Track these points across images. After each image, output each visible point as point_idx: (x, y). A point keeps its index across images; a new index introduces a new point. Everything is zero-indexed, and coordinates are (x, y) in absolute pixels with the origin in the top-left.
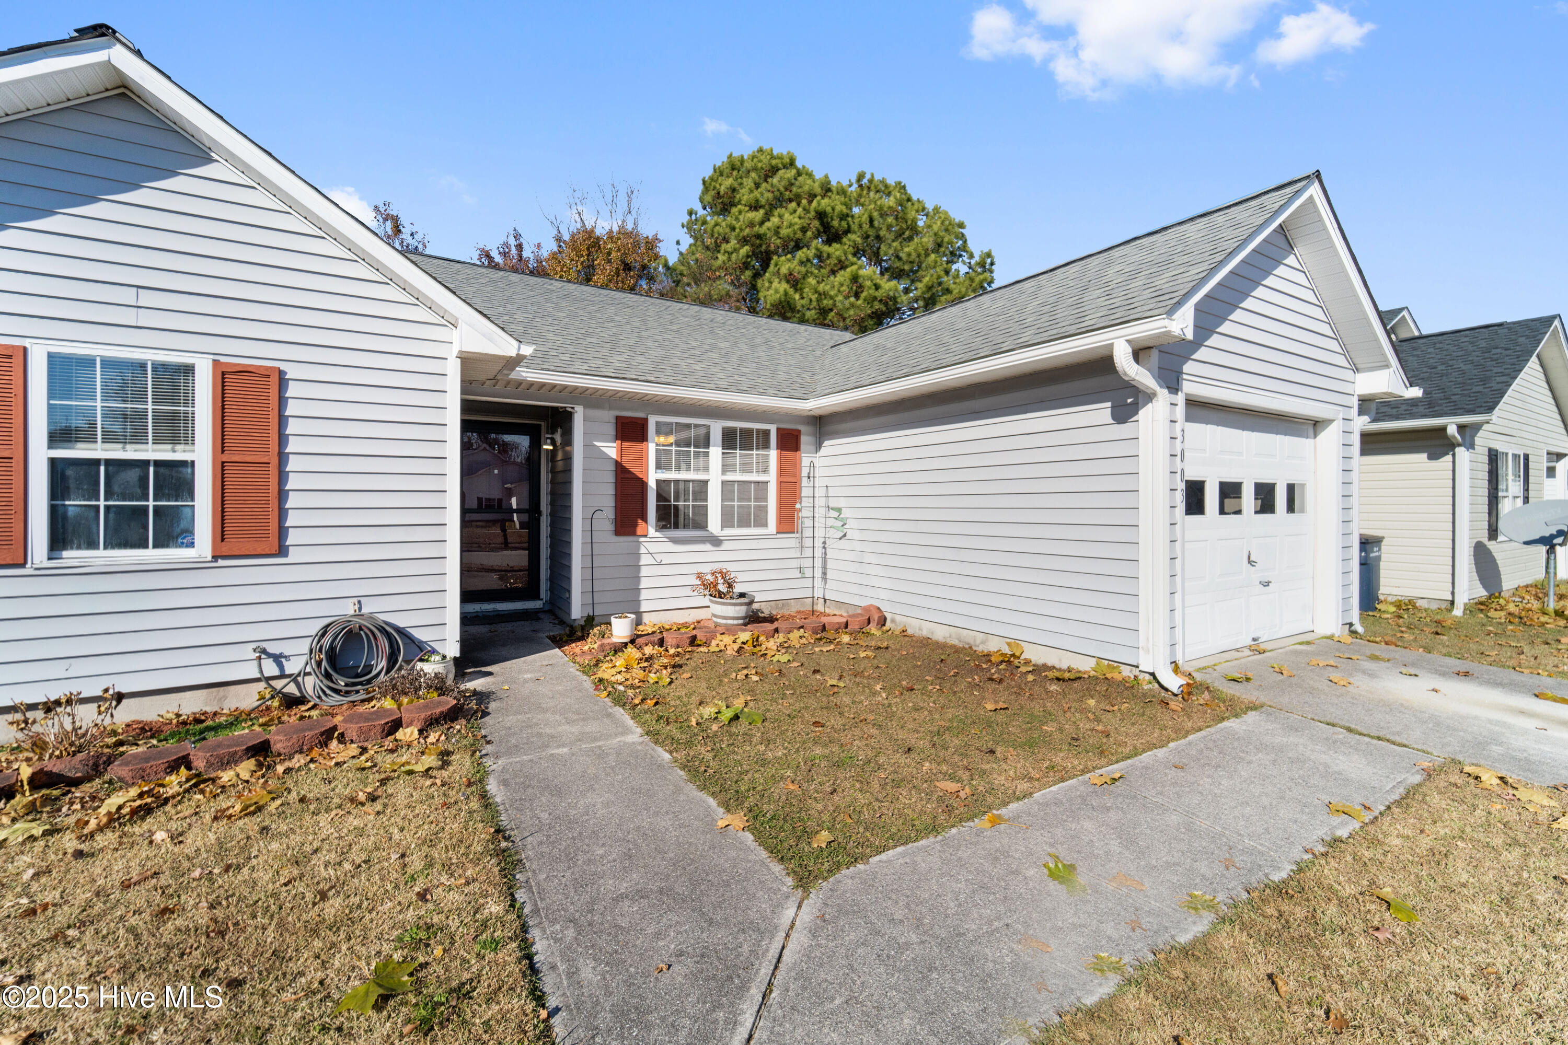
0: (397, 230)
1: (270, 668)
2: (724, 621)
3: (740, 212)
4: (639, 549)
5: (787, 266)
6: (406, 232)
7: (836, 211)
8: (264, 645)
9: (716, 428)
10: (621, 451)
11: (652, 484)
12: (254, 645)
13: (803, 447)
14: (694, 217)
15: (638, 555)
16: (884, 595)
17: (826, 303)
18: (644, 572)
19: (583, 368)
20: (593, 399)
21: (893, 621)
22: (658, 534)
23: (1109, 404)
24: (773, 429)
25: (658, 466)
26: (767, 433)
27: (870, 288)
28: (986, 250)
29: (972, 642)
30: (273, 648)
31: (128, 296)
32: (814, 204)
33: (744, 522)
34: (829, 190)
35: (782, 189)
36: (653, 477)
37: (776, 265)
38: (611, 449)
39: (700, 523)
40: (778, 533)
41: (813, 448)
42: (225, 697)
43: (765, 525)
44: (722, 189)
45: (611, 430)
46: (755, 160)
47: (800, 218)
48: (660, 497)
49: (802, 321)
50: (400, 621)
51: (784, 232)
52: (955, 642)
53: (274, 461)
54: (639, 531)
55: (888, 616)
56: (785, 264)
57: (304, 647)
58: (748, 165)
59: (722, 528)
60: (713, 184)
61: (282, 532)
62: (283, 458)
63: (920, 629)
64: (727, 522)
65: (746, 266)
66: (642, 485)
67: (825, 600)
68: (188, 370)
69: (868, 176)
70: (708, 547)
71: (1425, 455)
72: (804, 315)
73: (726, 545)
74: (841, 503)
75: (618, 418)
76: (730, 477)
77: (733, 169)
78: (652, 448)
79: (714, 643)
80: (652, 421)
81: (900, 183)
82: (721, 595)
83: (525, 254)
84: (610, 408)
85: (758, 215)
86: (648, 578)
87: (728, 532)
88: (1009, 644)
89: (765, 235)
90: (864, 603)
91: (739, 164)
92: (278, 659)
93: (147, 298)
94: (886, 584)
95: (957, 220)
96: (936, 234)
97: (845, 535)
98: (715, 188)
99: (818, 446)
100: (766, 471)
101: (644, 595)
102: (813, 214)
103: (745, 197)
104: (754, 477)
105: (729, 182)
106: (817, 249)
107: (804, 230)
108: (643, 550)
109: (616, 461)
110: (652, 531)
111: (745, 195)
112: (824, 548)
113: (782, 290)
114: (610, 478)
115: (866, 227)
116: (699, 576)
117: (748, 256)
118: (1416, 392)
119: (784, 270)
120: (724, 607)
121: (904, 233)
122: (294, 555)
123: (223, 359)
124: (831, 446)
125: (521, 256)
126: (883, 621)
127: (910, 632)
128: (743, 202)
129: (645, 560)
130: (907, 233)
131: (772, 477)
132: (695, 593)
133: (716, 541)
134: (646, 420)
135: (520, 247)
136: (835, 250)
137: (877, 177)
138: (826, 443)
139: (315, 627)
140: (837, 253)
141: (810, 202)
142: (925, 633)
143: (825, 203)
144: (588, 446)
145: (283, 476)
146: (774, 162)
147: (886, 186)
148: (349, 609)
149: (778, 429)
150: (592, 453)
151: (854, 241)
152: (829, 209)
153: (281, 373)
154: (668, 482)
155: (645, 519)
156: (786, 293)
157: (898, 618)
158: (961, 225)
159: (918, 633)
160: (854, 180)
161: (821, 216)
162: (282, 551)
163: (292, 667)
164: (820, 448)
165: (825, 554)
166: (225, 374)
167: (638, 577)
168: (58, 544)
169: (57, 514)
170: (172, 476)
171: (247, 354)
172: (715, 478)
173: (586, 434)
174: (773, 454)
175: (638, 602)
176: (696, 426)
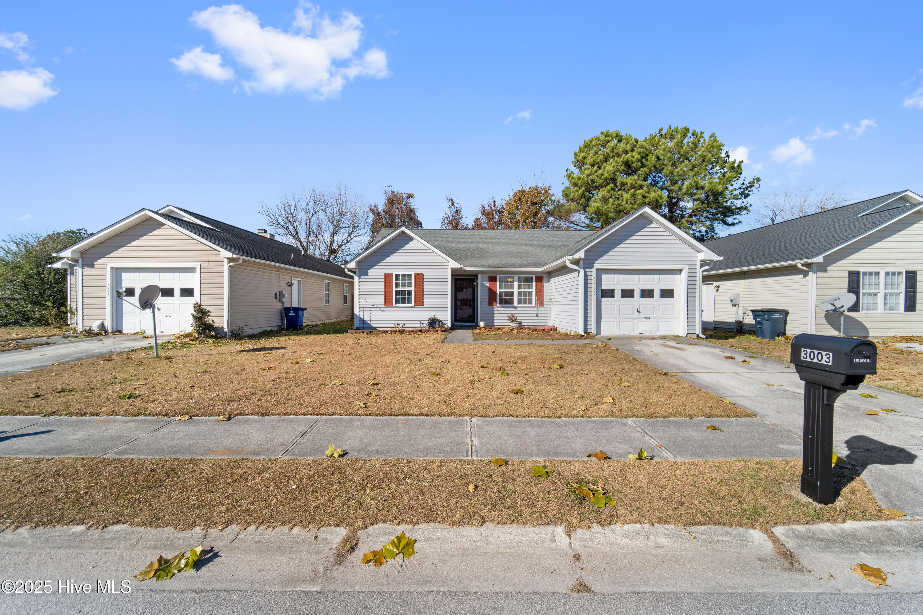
0: (453, 204)
1: (422, 326)
2: (512, 327)
4: (494, 309)
6: (456, 204)
7: (635, 159)
9: (516, 277)
10: (490, 285)
11: (498, 293)
12: (420, 321)
13: (543, 281)
14: (568, 172)
15: (494, 311)
16: (557, 323)
18: (495, 315)
19: (480, 265)
20: (482, 272)
24: (534, 277)
25: (500, 288)
26: (532, 278)
30: (422, 322)
31: (403, 264)
33: (525, 303)
35: (609, 152)
36: (498, 291)
38: (487, 284)
39: (511, 302)
40: (535, 306)
41: (547, 281)
43: (531, 303)
44: (581, 157)
45: (487, 279)
46: (597, 140)
47: (614, 166)
48: (500, 296)
50: (441, 319)
54: (494, 305)
56: (602, 193)
57: (426, 322)
59: (518, 304)
61: (423, 302)
62: (423, 289)
64: (519, 302)
66: (495, 293)
68: (411, 275)
69: (667, 128)
70: (513, 309)
73: (518, 309)
74: (552, 297)
75: (489, 277)
76: (520, 290)
77: (586, 147)
78: (498, 283)
79: (504, 330)
80: (498, 277)
82: (513, 321)
83: (496, 204)
84: (487, 275)
85: (593, 170)
86: (497, 317)
87: (520, 305)
89: (595, 179)
90: (554, 325)
91: (589, 143)
92: (423, 324)
93: (406, 264)
94: (557, 319)
98: (578, 156)
99: (549, 281)
100: (532, 288)
101: (495, 321)
104: (528, 290)
105: (582, 154)
109: (489, 287)
110: (498, 305)
111: (589, 160)
112: (550, 311)
113: (596, 207)
114: (487, 291)
116: (508, 317)
117: (584, 192)
118: (722, 258)
120: (513, 324)
122: (425, 306)
123: (416, 273)
124: (552, 280)
125: (494, 205)
126: (556, 329)
127: (559, 331)
129: (496, 312)
130: (682, 159)
131: (533, 290)
132: (507, 321)
133: (515, 308)
134: (496, 277)
135: (494, 201)
139: (427, 319)
142: (562, 331)
143: (628, 156)
144: (482, 284)
145: (423, 292)
146: (607, 138)
147: (677, 131)
148: (433, 316)
149: (536, 277)
150: (483, 286)
153: (423, 274)
154: (502, 292)
155: (496, 302)
157: (559, 328)
162: (423, 305)
163: (425, 326)
165: (550, 313)
166: (416, 275)
167: (494, 317)
168: (396, 303)
169: (396, 298)
170: (409, 293)
171: (419, 271)
172: (516, 291)
173: (482, 281)
174: (534, 284)
175: (494, 323)
176: (510, 277)
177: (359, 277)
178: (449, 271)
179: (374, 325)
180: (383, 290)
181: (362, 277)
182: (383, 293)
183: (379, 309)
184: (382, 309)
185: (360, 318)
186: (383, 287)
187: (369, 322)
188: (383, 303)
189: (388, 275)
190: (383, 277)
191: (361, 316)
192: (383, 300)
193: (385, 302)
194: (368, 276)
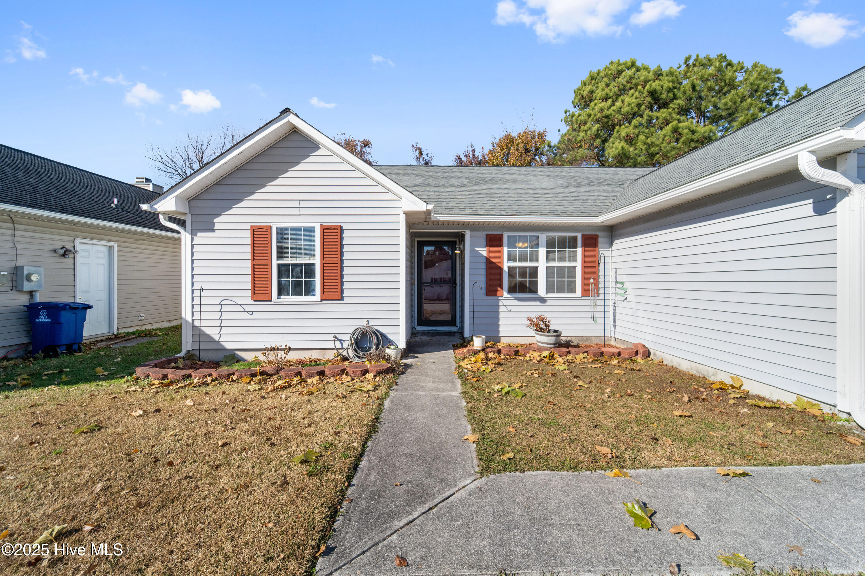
0: (421, 154)
1: (338, 345)
2: (542, 345)
3: (595, 105)
4: (498, 303)
5: (625, 131)
6: (424, 154)
7: (664, 88)
8: (336, 335)
9: (543, 237)
10: (489, 253)
11: (506, 269)
12: (333, 335)
13: (599, 245)
14: (568, 114)
15: (498, 307)
16: (650, 337)
17: (653, 149)
18: (501, 315)
19: (468, 211)
20: (474, 227)
21: (655, 355)
22: (509, 296)
23: (811, 201)
24: (579, 235)
25: (509, 259)
26: (575, 238)
27: (687, 134)
28: (802, 85)
29: (706, 373)
30: (340, 337)
31: (296, 204)
32: (647, 87)
33: (560, 290)
34: (661, 75)
35: (625, 83)
36: (506, 265)
37: (618, 132)
38: (484, 252)
39: (533, 289)
40: (582, 296)
41: (608, 245)
43: (574, 292)
44: (585, 94)
45: (484, 241)
46: (607, 70)
47: (636, 98)
48: (510, 276)
49: (635, 165)
50: (383, 330)
51: (625, 110)
52: (695, 373)
53: (339, 262)
54: (499, 293)
55: (652, 351)
56: (625, 130)
57: (347, 338)
58: (602, 74)
59: (547, 293)
60: (579, 91)
61: (342, 291)
62: (342, 261)
63: (672, 362)
64: (549, 289)
65: (597, 136)
66: (501, 269)
67: (615, 339)
68: (313, 229)
69: (694, 57)
70: (538, 303)
72: (637, 160)
73: (549, 303)
74: (624, 279)
75: (487, 235)
76: (551, 264)
77: (592, 79)
78: (506, 250)
79: (528, 355)
80: (506, 235)
81: (721, 55)
82: (541, 330)
83: (476, 154)
84: (483, 231)
85: (606, 104)
86: (504, 319)
87: (550, 295)
88: (732, 378)
89: (611, 114)
90: (635, 341)
91: (596, 75)
92: (341, 341)
93: (303, 204)
94: (651, 330)
95: (774, 70)
96: (751, 84)
97: (626, 299)
98: (580, 93)
99: (611, 244)
100: (576, 260)
101: (501, 327)
102: (646, 93)
103: (599, 95)
104: (567, 264)
105: (588, 88)
106: (649, 116)
107: (639, 105)
108: (501, 304)
109: (487, 258)
110: (505, 294)
111: (599, 94)
112: (615, 306)
113: (620, 148)
114: (483, 266)
115: (689, 92)
116: (530, 319)
117: (598, 131)
119: (623, 134)
120: (542, 337)
121: (722, 90)
122: (346, 300)
123: (324, 224)
124: (619, 244)
125: (474, 155)
126: (647, 354)
127: (665, 363)
128: (598, 98)
129: (502, 309)
130: (725, 89)
131: (579, 264)
132: (528, 328)
133: (543, 300)
134: (502, 235)
135: (474, 151)
136: (663, 113)
137: (702, 56)
138: (616, 242)
139: (351, 330)
140: (664, 115)
141: (644, 87)
142: (675, 365)
143: (655, 85)
144: (472, 250)
145: (342, 269)
146: (620, 68)
147: (709, 60)
148: (364, 323)
149: (582, 235)
150: (475, 255)
151: (679, 104)
152: (659, 88)
153: (341, 227)
154: (514, 268)
155: (502, 288)
156: (623, 148)
157: (658, 353)
158: (778, 72)
159: (670, 364)
160: (682, 62)
161: (653, 94)
162: (342, 298)
163: (345, 345)
164: (612, 245)
165: (615, 310)
166: (325, 230)
167: (498, 319)
168: (280, 294)
169: (279, 283)
170: (309, 269)
171: (331, 221)
172: (542, 265)
173: (471, 245)
174: (579, 250)
175: (498, 331)
176: (530, 236)
177: (193, 233)
178: (402, 219)
179: (229, 346)
180: (249, 264)
181: (199, 234)
182: (249, 271)
183: (239, 308)
184: (247, 308)
185: (193, 327)
186: (249, 256)
187: (216, 338)
188: (249, 293)
189: (260, 228)
190: (249, 234)
191: (197, 323)
192: (249, 286)
193: (254, 293)
194: (214, 231)
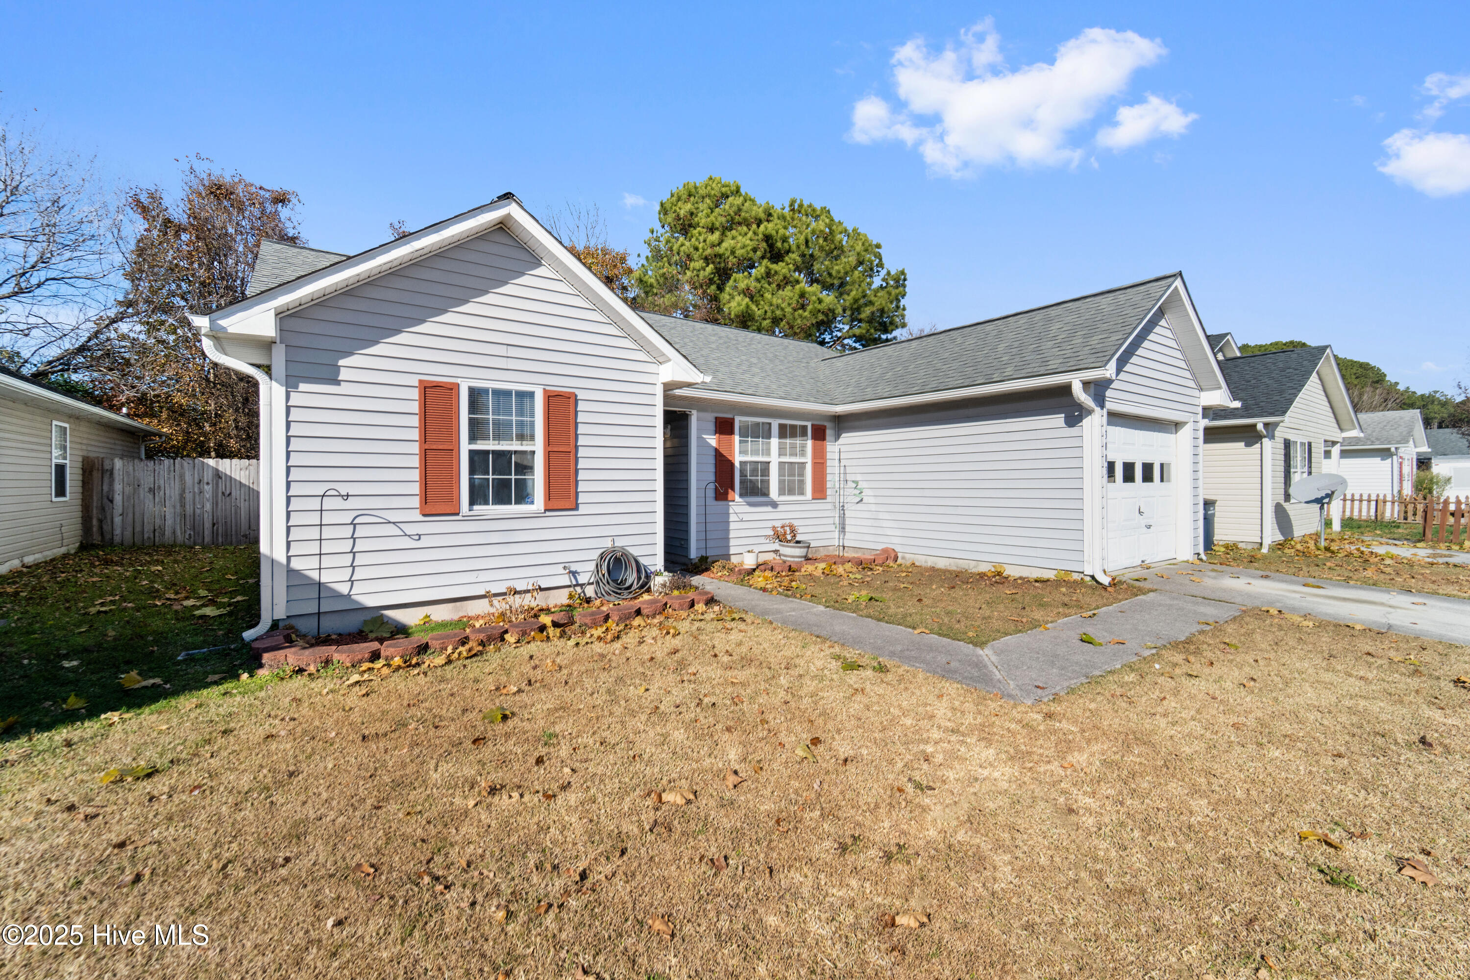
1: (570, 580)
2: (792, 559)
3: (700, 234)
4: (728, 509)
5: (745, 282)
7: (779, 235)
8: (567, 565)
9: (775, 424)
10: (719, 442)
11: (737, 464)
12: (563, 565)
13: (828, 438)
14: (654, 235)
15: (728, 514)
16: (896, 540)
17: (778, 313)
18: (732, 526)
21: (903, 558)
22: (741, 500)
24: (809, 424)
25: (741, 451)
26: (804, 428)
27: (815, 302)
28: (900, 269)
29: (967, 567)
30: (572, 567)
31: (501, 350)
32: (762, 227)
33: (791, 492)
34: (770, 215)
35: (732, 214)
36: (737, 459)
37: (735, 281)
38: (712, 440)
39: (766, 491)
40: (813, 499)
41: (833, 439)
42: (548, 597)
43: (802, 492)
44: (682, 213)
45: (712, 426)
46: (709, 188)
47: (751, 240)
48: (743, 474)
49: (759, 330)
50: (635, 553)
51: (739, 252)
52: (954, 568)
53: (573, 451)
54: (730, 497)
55: (900, 555)
56: (741, 280)
58: (702, 192)
59: (779, 495)
60: (674, 208)
61: (577, 495)
62: (577, 448)
63: (926, 562)
64: (782, 492)
65: (711, 281)
66: (732, 465)
67: (844, 547)
68: (531, 395)
69: (798, 202)
70: (769, 509)
71: (1243, 444)
72: (761, 324)
73: (780, 508)
74: (858, 478)
75: (716, 418)
76: (783, 459)
77: (690, 196)
78: (737, 438)
80: (738, 420)
81: (825, 208)
82: (787, 541)
84: (712, 412)
85: (715, 237)
86: (736, 530)
87: (783, 498)
88: (994, 567)
89: (724, 254)
90: (880, 547)
91: (694, 190)
92: (574, 574)
93: (513, 352)
94: (898, 533)
95: (874, 243)
96: (858, 254)
97: (862, 500)
98: (675, 211)
99: (837, 437)
100: (805, 455)
101: (732, 542)
102: (761, 236)
103: (703, 221)
104: (798, 459)
106: (767, 267)
107: (755, 250)
108: (731, 511)
109: (716, 449)
110: (737, 498)
111: (702, 219)
112: (843, 510)
113: (744, 303)
114: (711, 460)
115: (803, 247)
116: (774, 528)
117: (712, 274)
118: (1237, 404)
119: (742, 285)
120: (793, 550)
121: (832, 252)
122: (582, 509)
123: (548, 388)
124: (848, 438)
126: (896, 559)
127: (917, 564)
128: (701, 225)
129: (732, 518)
130: (835, 253)
131: (808, 459)
132: (768, 541)
133: (774, 505)
134: (733, 419)
136: (780, 268)
137: (806, 203)
138: (844, 435)
139: (596, 555)
140: (784, 271)
141: (758, 226)
142: (929, 564)
143: (768, 227)
144: (700, 438)
145: (577, 460)
146: (724, 190)
147: (814, 210)
148: (608, 544)
149: (812, 425)
150: (702, 443)
151: (794, 260)
152: (774, 233)
153: (576, 396)
154: (746, 463)
155: (733, 489)
156: (748, 306)
157: (907, 556)
158: (878, 246)
159: (924, 564)
160: (787, 205)
161: (768, 238)
162: (576, 507)
163: (582, 579)
164: (839, 438)
165: (844, 514)
166: (549, 397)
167: (727, 531)
168: (472, 503)
169: (471, 482)
170: (523, 460)
171: (559, 384)
172: (774, 460)
173: (700, 431)
174: (809, 443)
175: (728, 547)
176: (763, 423)
177: (291, 383)
178: (659, 391)
179: (370, 602)
180: (415, 448)
181: (303, 387)
182: (415, 462)
183: (392, 530)
184: (410, 529)
185: (291, 572)
186: (415, 435)
187: (344, 589)
188: (416, 502)
189: (437, 386)
190: (415, 394)
191: (296, 564)
192: (416, 489)
193: (425, 499)
194: (337, 382)
